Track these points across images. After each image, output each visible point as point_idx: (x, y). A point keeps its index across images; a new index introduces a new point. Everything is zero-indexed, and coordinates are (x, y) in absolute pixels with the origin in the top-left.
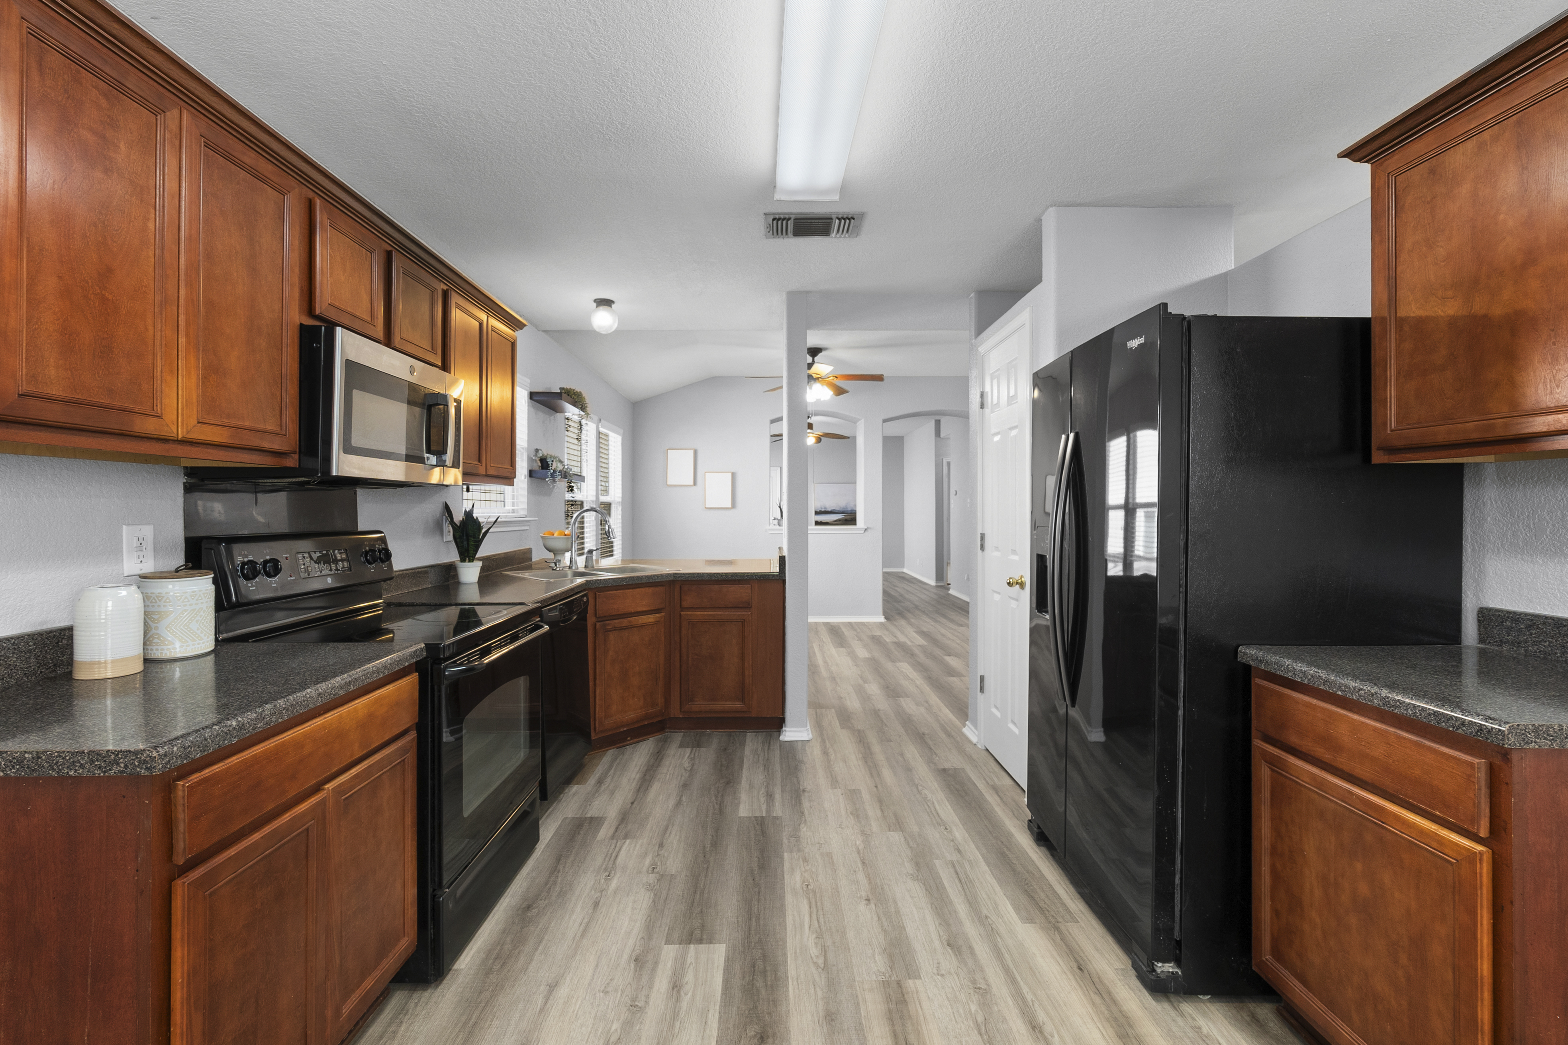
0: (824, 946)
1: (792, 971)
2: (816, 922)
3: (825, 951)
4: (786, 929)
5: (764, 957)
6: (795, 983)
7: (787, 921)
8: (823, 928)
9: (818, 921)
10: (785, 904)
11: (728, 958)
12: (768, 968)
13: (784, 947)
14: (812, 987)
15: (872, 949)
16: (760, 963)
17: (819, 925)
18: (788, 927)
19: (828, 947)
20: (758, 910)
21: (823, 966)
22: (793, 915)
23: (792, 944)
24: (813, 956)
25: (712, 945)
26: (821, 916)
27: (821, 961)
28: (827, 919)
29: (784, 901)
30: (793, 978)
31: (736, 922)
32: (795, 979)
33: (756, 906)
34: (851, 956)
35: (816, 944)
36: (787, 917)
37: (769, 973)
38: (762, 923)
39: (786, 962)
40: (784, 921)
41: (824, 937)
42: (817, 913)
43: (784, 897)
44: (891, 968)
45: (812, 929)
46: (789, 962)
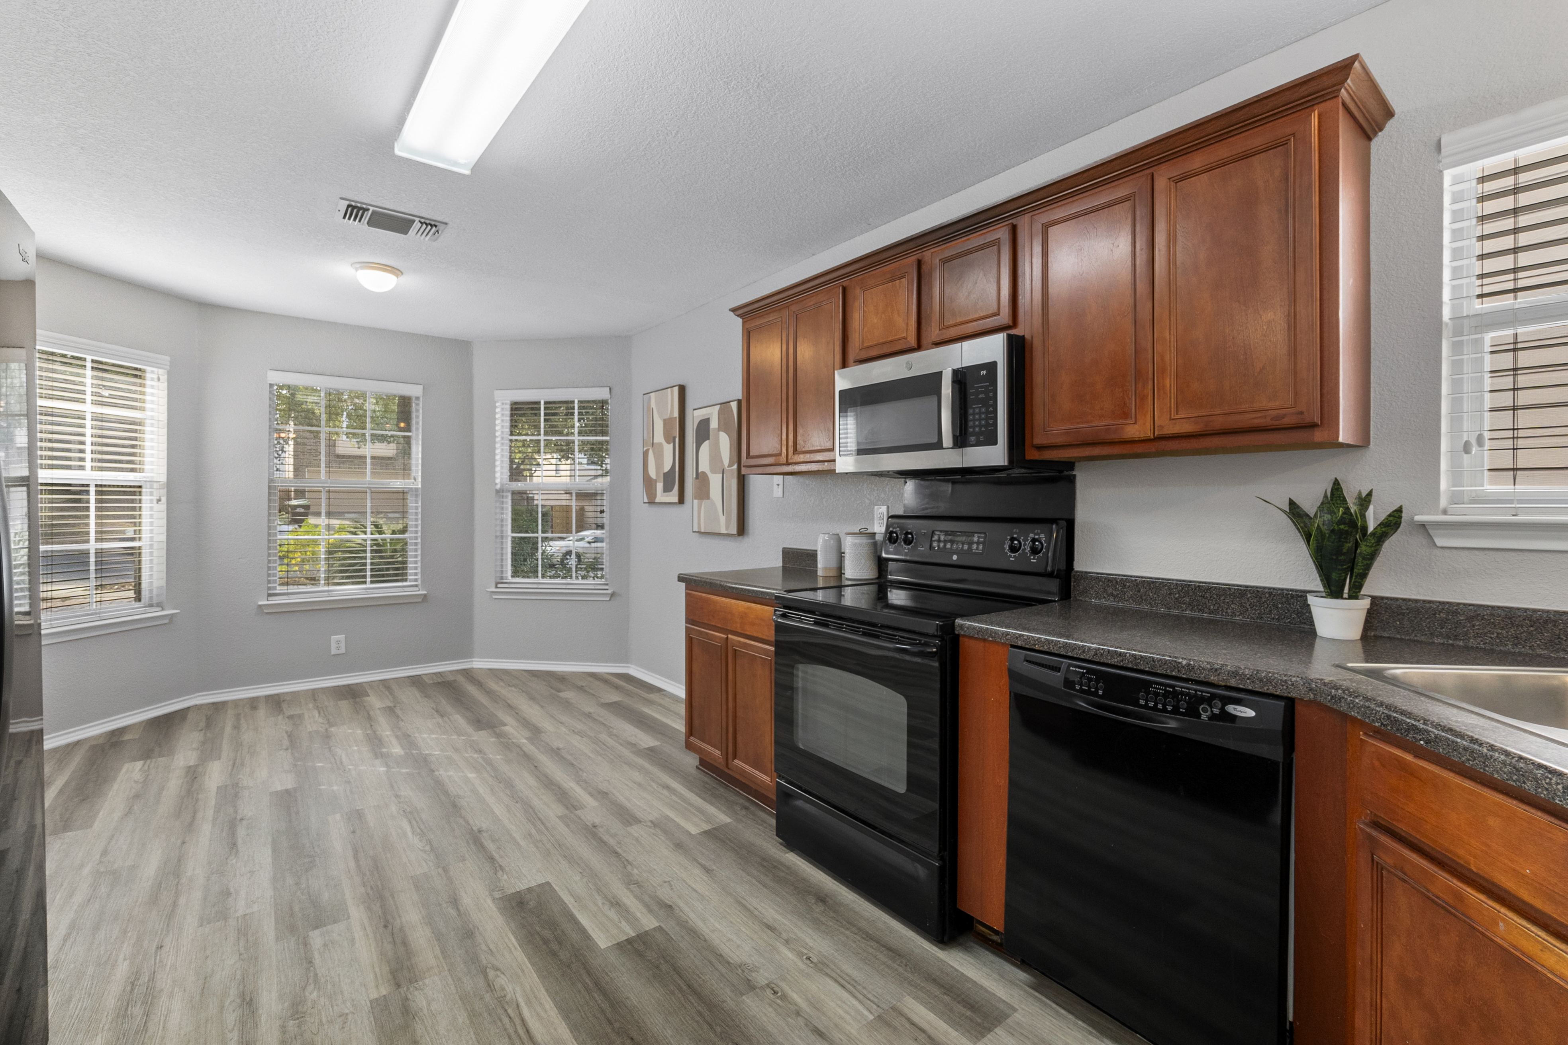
0: (492, 991)
1: (519, 955)
2: (512, 1015)
3: (489, 985)
4: (547, 990)
5: (554, 954)
6: (511, 946)
7: (549, 1000)
8: (500, 1011)
9: (510, 1018)
10: (565, 1020)
11: (589, 939)
12: (544, 947)
13: (538, 972)
14: (494, 950)
15: (431, 1010)
16: (555, 946)
17: (508, 1013)
18: (545, 993)
19: (487, 992)
20: (594, 998)
21: (488, 971)
22: (546, 1011)
23: (532, 978)
24: (502, 976)
25: (615, 942)
26: (508, 1026)
27: (491, 974)
28: (499, 1024)
29: (567, 1024)
30: (515, 948)
31: (609, 974)
32: (513, 949)
33: (600, 1001)
34: (457, 992)
35: (503, 989)
36: (553, 1005)
37: (541, 943)
38: (580, 985)
39: (529, 959)
40: (554, 1000)
41: (495, 1001)
42: (516, 1028)
43: (571, 1032)
44: (407, 999)
45: (514, 1004)
46: (526, 960)
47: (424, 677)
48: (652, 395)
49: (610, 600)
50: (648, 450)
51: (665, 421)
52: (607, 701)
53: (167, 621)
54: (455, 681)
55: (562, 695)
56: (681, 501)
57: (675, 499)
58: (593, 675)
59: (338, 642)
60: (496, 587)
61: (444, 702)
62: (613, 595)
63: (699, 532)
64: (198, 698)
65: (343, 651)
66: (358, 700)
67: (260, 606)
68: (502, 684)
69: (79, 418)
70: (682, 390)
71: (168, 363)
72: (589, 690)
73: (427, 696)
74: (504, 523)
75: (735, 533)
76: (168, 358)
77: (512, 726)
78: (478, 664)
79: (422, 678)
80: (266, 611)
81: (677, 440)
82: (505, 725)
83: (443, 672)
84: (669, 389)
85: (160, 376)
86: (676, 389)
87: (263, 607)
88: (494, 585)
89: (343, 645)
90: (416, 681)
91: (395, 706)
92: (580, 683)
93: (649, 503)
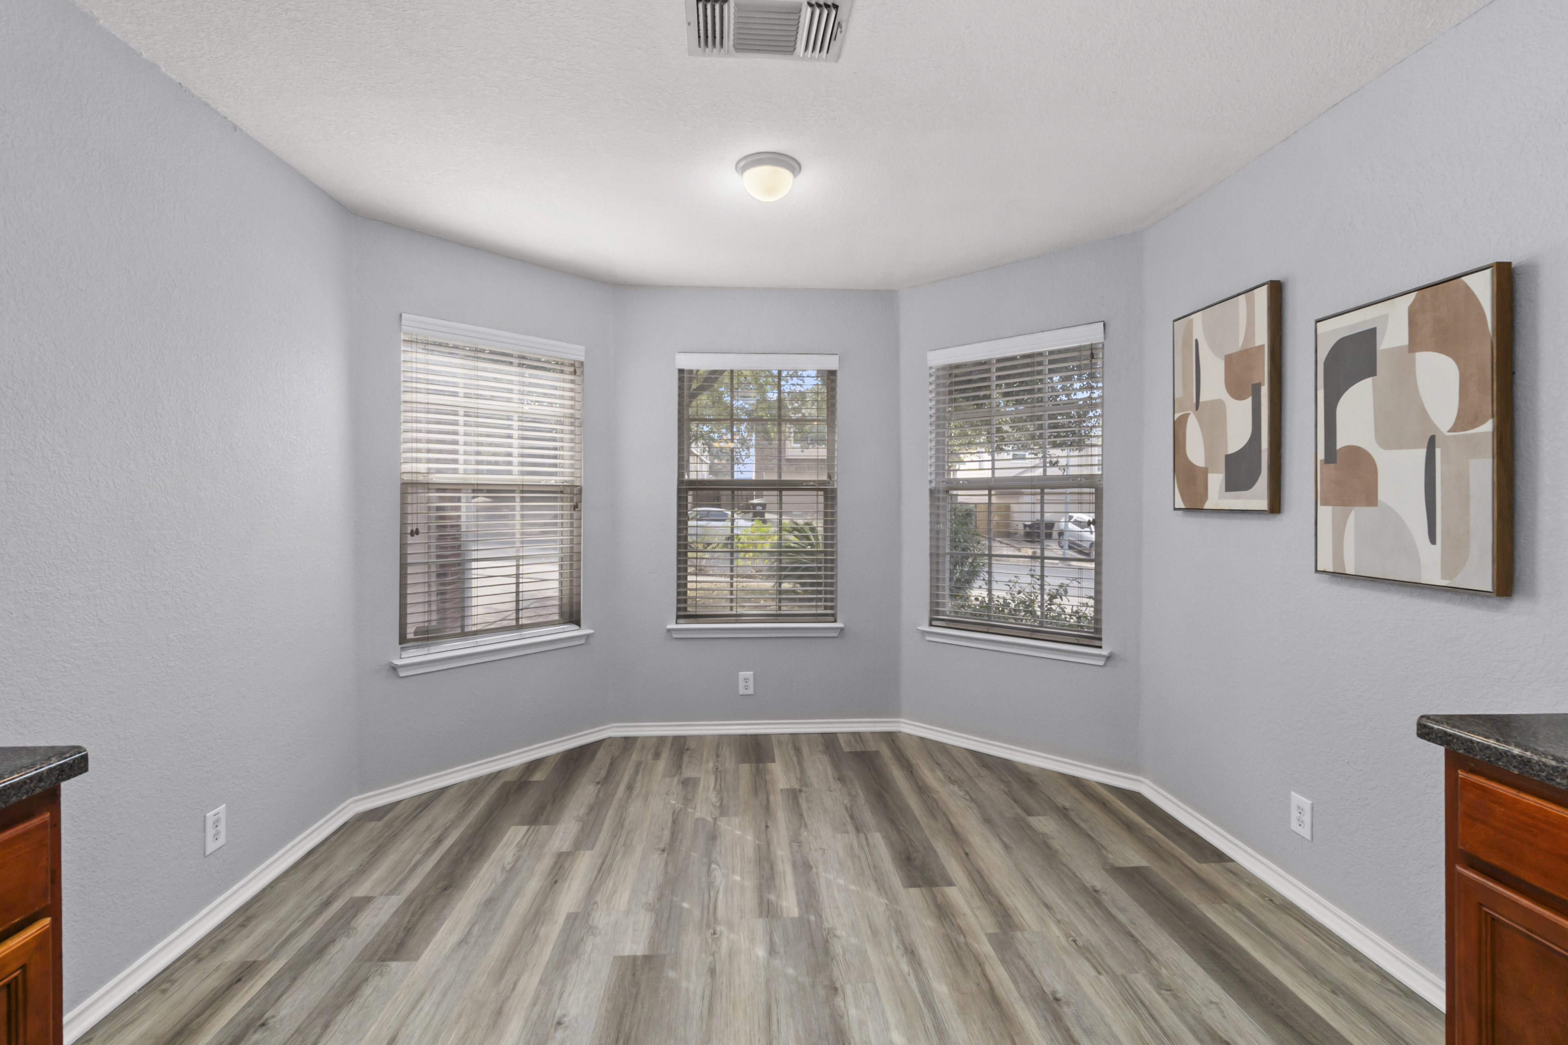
47: (839, 736)
48: (1197, 317)
49: (1105, 665)
50: (1184, 419)
51: (1229, 360)
52: (1121, 863)
53: (583, 642)
54: (877, 753)
55: (1034, 821)
56: (1275, 506)
57: (1263, 504)
58: (1077, 783)
59: (746, 680)
60: (931, 625)
61: (862, 799)
62: (1109, 658)
63: (1339, 575)
64: (613, 729)
65: (751, 691)
66: (761, 765)
67: (669, 630)
68: (940, 774)
69: (508, 420)
70: (1277, 290)
71: (583, 354)
72: (1078, 821)
73: (841, 779)
74: (941, 536)
75: (1490, 589)
76: (583, 348)
77: (961, 890)
78: (908, 727)
79: (837, 736)
80: (675, 636)
81: (1265, 391)
82: (950, 884)
83: (864, 733)
84: (1242, 297)
85: (577, 370)
86: (1262, 296)
87: (672, 632)
88: (927, 622)
89: (751, 684)
90: (829, 741)
91: (800, 791)
92: (1063, 801)
93: (1187, 510)
